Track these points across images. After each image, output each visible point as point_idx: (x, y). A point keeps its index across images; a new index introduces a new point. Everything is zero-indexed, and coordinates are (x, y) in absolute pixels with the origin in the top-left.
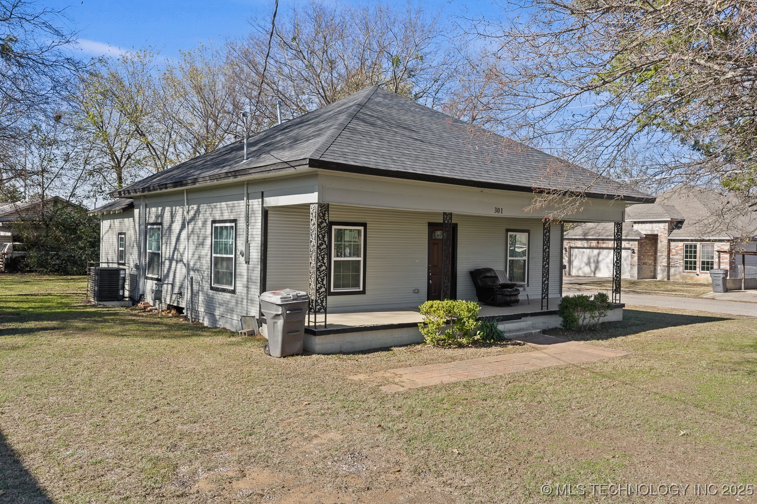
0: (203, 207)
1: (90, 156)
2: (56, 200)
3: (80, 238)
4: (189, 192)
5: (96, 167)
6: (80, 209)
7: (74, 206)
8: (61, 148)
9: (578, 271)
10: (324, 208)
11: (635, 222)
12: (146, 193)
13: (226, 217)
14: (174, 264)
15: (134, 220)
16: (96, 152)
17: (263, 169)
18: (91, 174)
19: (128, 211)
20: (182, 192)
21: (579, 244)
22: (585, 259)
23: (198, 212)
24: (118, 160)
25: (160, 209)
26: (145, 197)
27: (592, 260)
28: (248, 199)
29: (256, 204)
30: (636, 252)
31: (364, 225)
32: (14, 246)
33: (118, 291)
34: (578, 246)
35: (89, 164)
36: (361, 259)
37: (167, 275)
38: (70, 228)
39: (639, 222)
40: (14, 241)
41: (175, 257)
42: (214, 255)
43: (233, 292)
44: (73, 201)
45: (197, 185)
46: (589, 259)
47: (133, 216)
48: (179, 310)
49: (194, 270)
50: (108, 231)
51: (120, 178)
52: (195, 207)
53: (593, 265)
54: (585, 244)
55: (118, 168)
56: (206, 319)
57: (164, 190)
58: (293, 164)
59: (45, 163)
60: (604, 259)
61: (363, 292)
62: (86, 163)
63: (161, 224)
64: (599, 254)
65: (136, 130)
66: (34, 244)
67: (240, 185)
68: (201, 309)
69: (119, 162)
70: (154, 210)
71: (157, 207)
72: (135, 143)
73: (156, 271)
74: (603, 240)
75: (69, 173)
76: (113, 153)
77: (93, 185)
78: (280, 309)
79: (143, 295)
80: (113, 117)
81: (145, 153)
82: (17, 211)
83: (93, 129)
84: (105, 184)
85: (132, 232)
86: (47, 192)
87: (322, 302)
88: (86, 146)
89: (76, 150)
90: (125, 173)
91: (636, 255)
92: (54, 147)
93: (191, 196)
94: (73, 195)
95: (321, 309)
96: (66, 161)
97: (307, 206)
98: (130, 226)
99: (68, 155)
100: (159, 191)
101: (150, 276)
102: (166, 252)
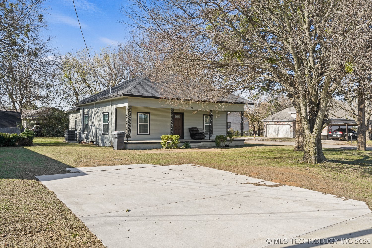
0: (100, 108)
1: (66, 90)
2: (53, 108)
3: (62, 123)
4: (96, 104)
5: (68, 95)
6: (62, 112)
7: (60, 111)
8: (54, 88)
9: (271, 134)
10: (130, 108)
11: (292, 114)
12: (83, 104)
13: (107, 111)
14: (92, 127)
15: (80, 114)
16: (68, 89)
17: (113, 97)
18: (66, 98)
19: (78, 111)
20: (94, 104)
21: (270, 123)
22: (273, 130)
23: (99, 110)
24: (77, 92)
25: (88, 109)
26: (83, 106)
27: (276, 130)
28: (112, 105)
29: (113, 107)
30: (292, 126)
31: (149, 113)
32: (37, 127)
33: (74, 138)
34: (270, 124)
35: (65, 94)
36: (148, 124)
37: (90, 131)
38: (58, 119)
39: (293, 113)
40: (37, 125)
41: (93, 125)
42: (103, 123)
43: (108, 134)
44: (59, 108)
45: (97, 102)
46: (275, 129)
47: (80, 112)
48: (93, 142)
49: (98, 129)
50: (72, 118)
51: (77, 99)
52: (98, 108)
53: (276, 132)
54: (273, 123)
55: (77, 95)
56: (101, 144)
57: (88, 103)
58: (120, 95)
59: (49, 94)
60: (281, 129)
61: (149, 134)
62: (64, 94)
63: (88, 115)
64: (279, 127)
65: (84, 80)
66: (45, 125)
67: (109, 101)
68: (100, 141)
69: (77, 93)
70: (86, 110)
71: (87, 109)
72: (83, 85)
73: (87, 131)
74: (279, 121)
75: (58, 98)
76: (75, 90)
77: (67, 102)
78: (116, 136)
79: (83, 139)
80: (75, 75)
81: (87, 89)
82: (38, 113)
83: (67, 80)
84: (71, 101)
85: (80, 118)
86: (49, 105)
87: (130, 135)
88: (64, 87)
89: (60, 88)
90: (79, 97)
91: (292, 127)
92: (52, 87)
93: (97, 105)
94: (59, 106)
95: (129, 137)
96: (57, 93)
97: (125, 107)
98: (79, 116)
99: (57, 90)
100: (87, 104)
101: (85, 132)
102: (90, 123)
